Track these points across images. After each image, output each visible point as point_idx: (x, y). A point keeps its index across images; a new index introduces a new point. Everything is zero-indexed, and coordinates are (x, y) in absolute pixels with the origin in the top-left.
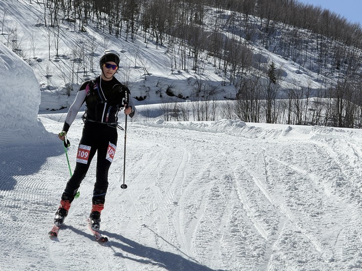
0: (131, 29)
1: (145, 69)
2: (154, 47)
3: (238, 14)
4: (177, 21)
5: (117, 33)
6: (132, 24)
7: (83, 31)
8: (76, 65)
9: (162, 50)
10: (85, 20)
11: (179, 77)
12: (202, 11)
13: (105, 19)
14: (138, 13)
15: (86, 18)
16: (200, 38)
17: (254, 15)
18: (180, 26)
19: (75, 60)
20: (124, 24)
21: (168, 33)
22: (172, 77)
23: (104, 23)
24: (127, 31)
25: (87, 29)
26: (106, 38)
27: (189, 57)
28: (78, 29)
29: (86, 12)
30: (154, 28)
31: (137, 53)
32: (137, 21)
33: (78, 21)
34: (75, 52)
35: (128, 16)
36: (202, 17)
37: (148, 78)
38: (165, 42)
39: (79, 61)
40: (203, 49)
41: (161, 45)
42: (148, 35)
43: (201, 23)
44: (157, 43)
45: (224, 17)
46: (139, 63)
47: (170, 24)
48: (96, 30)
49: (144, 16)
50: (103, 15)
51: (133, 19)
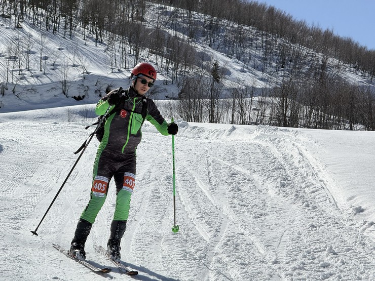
0: (70, 25)
1: (83, 67)
2: (94, 44)
3: (181, 10)
4: (117, 17)
5: (55, 29)
6: (71, 20)
7: (18, 27)
8: (11, 63)
9: (102, 48)
10: (21, 16)
11: (120, 76)
12: (144, 7)
13: (42, 15)
14: (77, 8)
15: (22, 13)
16: (141, 35)
17: (198, 12)
18: (120, 23)
19: (10, 58)
20: (62, 20)
21: (108, 29)
22: (112, 76)
23: (41, 19)
24: (65, 28)
25: (23, 25)
26: (43, 35)
27: (130, 55)
28: (13, 25)
29: (22, 8)
30: (93, 24)
31: (75, 50)
32: (76, 17)
33: (13, 17)
34: (10, 50)
35: (66, 12)
36: (143, 13)
37: (87, 76)
38: (105, 39)
39: (15, 59)
40: (144, 46)
41: (101, 42)
42: (87, 32)
43: (142, 20)
44: (96, 41)
45: (166, 13)
46: (77, 61)
47: (110, 21)
48: (33, 26)
49: (83, 12)
50: (40, 10)
51: (71, 15)
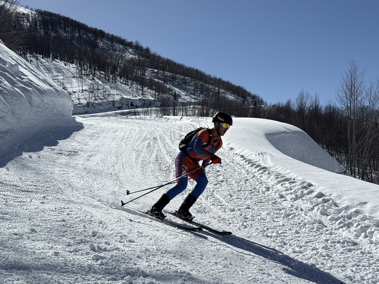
0: (115, 81)
1: (121, 95)
2: (124, 85)
3: (160, 71)
4: (134, 74)
5: (108, 80)
6: (115, 76)
7: (93, 79)
8: (91, 94)
9: (128, 87)
10: (94, 75)
11: (136, 98)
12: (145, 70)
13: (103, 74)
14: (117, 71)
15: (95, 73)
16: (144, 81)
17: (167, 72)
18: (135, 77)
19: (90, 92)
20: (111, 76)
21: (130, 80)
22: (133, 98)
23: (102, 76)
24: (113, 79)
25: (95, 78)
26: (103, 82)
27: (140, 90)
28: (91, 78)
29: (94, 71)
30: (124, 77)
31: (117, 89)
32: (117, 75)
33: (91, 75)
34: (90, 89)
35: (113, 73)
36: (145, 73)
37: (122, 99)
38: (129, 83)
39: (92, 92)
40: (145, 86)
41: (128, 85)
42: (122, 81)
43: (144, 75)
44: (126, 84)
45: (154, 72)
46: (118, 93)
47: (131, 76)
48: (99, 79)
49: (120, 72)
50: (102, 72)
51: (115, 74)
